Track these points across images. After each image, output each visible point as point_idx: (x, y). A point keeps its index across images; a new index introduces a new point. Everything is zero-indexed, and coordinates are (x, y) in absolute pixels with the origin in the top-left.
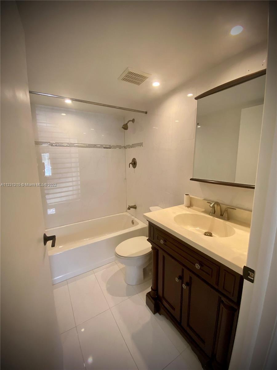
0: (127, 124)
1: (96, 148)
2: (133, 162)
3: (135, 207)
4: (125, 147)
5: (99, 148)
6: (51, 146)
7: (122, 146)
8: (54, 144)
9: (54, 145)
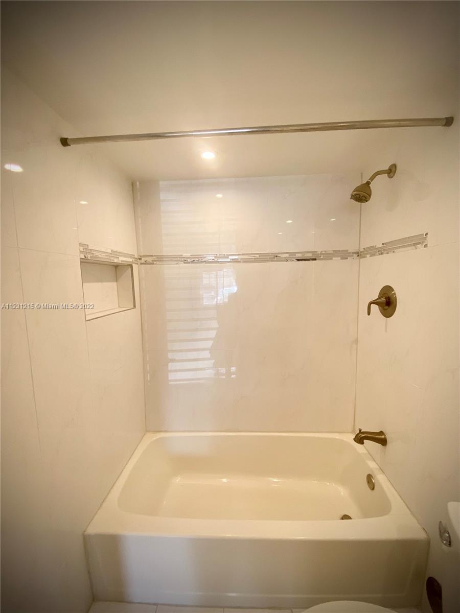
0: (368, 183)
1: (277, 261)
2: (383, 299)
3: (380, 439)
4: (359, 254)
5: (284, 261)
6: (184, 263)
7: (351, 250)
8: (189, 258)
9: (189, 260)
